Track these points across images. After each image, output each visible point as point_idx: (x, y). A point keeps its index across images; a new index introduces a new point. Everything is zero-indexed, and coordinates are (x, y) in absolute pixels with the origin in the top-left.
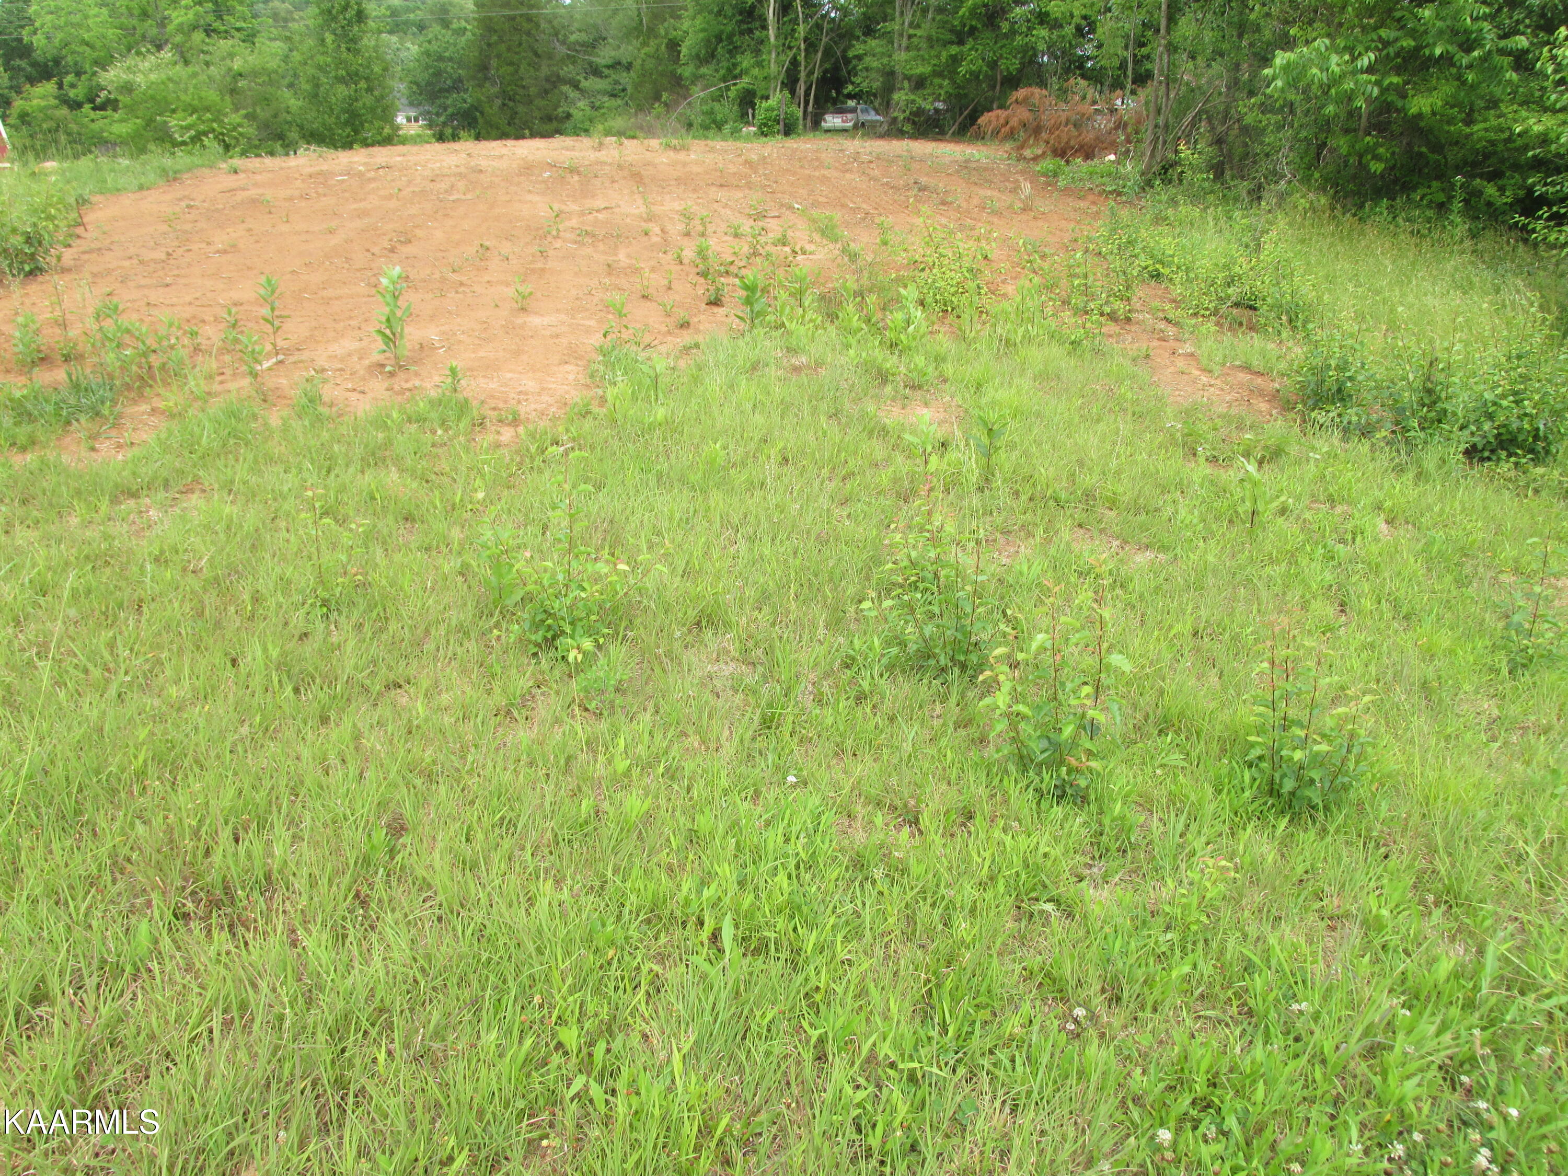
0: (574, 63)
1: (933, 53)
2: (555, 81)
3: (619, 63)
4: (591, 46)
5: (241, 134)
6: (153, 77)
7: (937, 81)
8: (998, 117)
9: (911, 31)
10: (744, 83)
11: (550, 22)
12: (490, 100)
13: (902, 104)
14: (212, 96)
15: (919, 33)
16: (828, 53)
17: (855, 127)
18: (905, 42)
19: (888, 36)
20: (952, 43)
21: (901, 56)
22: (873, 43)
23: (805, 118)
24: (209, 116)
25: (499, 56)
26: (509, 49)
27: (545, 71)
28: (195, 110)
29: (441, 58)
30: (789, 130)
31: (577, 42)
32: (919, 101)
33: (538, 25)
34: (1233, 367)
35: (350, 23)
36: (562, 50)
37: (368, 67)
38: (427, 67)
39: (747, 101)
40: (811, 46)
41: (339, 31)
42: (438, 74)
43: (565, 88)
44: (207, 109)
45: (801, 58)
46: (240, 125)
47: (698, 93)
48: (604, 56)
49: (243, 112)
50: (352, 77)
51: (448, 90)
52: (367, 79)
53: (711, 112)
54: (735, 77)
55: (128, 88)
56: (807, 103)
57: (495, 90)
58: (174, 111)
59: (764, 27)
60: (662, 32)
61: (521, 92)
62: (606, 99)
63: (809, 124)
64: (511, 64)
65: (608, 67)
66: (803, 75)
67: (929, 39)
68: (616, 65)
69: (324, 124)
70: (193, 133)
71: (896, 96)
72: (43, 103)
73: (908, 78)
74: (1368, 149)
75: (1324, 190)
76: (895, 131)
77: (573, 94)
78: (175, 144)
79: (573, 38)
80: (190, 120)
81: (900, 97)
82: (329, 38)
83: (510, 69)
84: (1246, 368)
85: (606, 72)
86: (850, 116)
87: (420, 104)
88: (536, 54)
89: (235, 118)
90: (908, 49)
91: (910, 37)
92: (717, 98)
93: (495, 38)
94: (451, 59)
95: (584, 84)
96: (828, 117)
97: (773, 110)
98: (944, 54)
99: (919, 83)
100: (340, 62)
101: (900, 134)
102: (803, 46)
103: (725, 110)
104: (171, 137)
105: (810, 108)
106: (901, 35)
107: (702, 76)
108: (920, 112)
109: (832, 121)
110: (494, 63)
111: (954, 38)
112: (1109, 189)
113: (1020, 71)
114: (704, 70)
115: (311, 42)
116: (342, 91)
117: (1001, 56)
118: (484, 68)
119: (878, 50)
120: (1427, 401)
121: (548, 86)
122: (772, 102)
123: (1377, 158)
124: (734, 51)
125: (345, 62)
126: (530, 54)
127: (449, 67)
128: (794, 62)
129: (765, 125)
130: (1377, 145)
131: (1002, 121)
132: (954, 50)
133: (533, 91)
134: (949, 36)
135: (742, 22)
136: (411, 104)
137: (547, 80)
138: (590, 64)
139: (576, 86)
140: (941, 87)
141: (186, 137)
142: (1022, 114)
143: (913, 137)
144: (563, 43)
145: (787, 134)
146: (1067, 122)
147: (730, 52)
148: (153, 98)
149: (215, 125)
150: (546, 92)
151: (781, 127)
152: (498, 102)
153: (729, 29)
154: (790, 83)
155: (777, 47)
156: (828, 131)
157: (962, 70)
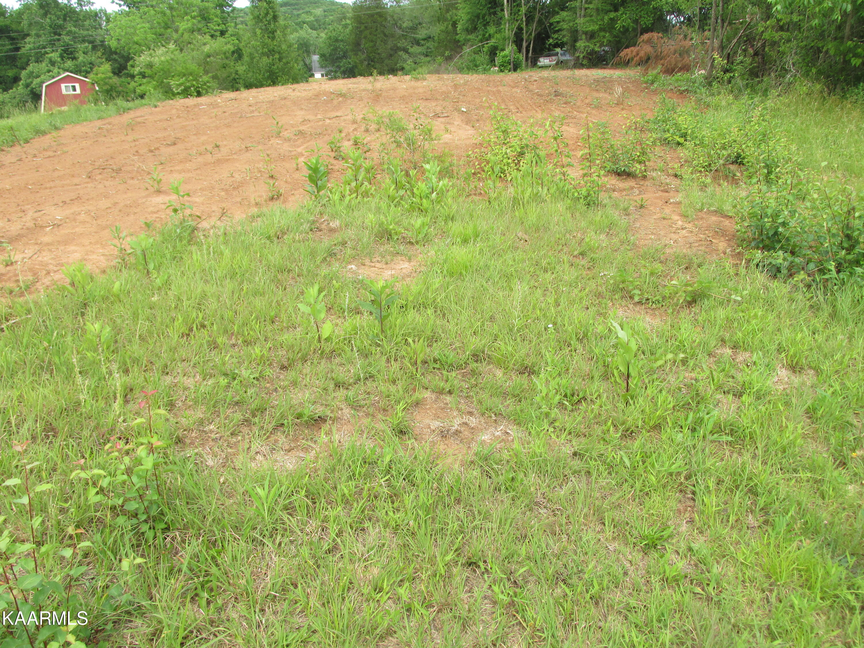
0: (406, 39)
1: (599, 18)
2: (396, 49)
3: (430, 37)
4: (414, 29)
5: (209, 87)
6: (163, 58)
7: (602, 34)
8: (632, 51)
9: (587, 6)
10: (492, 42)
11: (392, 17)
12: (362, 62)
13: (582, 48)
14: (193, 67)
15: (591, 6)
16: (540, 22)
17: (557, 64)
18: (583, 13)
19: (573, 10)
20: (611, 11)
21: (580, 21)
22: (564, 14)
23: (527, 60)
24: (191, 78)
25: (365, 38)
26: (371, 34)
27: (390, 44)
28: (184, 75)
29: (337, 40)
30: (516, 67)
31: (407, 27)
32: (592, 46)
33: (386, 19)
34: (709, 212)
35: (269, 23)
36: (399, 32)
37: (280, 46)
38: (330, 45)
39: (493, 52)
40: (529, 19)
41: (264, 27)
42: (335, 49)
43: (401, 53)
44: (191, 74)
45: (524, 26)
46: (208, 82)
47: (467, 50)
48: (422, 33)
49: (210, 75)
50: (271, 52)
51: (341, 58)
52: (279, 53)
53: (474, 60)
54: (487, 40)
55: (150, 66)
56: (528, 51)
57: (363, 56)
58: (173, 76)
59: (503, 10)
60: (449, 18)
61: (377, 56)
62: (422, 57)
63: (530, 63)
64: (372, 41)
65: (424, 40)
66: (525, 36)
67: (597, 10)
68: (428, 38)
69: (256, 79)
70: (183, 87)
71: (578, 44)
72: (103, 76)
73: (586, 33)
74: (849, 50)
75: (818, 80)
76: (578, 65)
77: (405, 56)
78: (174, 95)
79: (405, 25)
80: (182, 81)
81: (580, 44)
82: (258, 32)
83: (371, 44)
84: (720, 213)
85: (422, 42)
86: (554, 58)
87: (326, 67)
88: (385, 35)
89: (205, 78)
90: (585, 16)
91: (586, 9)
92: (477, 52)
93: (363, 28)
94: (342, 41)
95: (411, 50)
96: (541, 59)
97: (507, 57)
98: (606, 17)
99: (591, 36)
100: (264, 45)
101: (581, 66)
102: (524, 19)
103: (483, 58)
104: (172, 90)
105: (530, 54)
106: (581, 9)
107: (469, 40)
108: (593, 52)
109: (544, 61)
110: (363, 41)
111: (612, 8)
112: (683, 89)
113: (653, 24)
114: (470, 37)
115: (248, 35)
116: (265, 60)
117: (641, 17)
118: (357, 44)
119: (567, 18)
120: (845, 245)
121: (392, 52)
122: (507, 52)
123: (856, 55)
124: (486, 24)
125: (266, 44)
126: (382, 35)
127: (341, 45)
128: (520, 29)
129: (503, 66)
130: (856, 47)
131: (634, 53)
132: (612, 15)
133: (384, 55)
134: (609, 7)
135: (490, 8)
136: (322, 67)
137: (391, 49)
138: (415, 39)
139: (406, 51)
140: (604, 37)
141: (179, 90)
142: (647, 49)
143: (588, 67)
144: (400, 28)
145: (515, 70)
146: (675, 52)
147: (485, 25)
148: (162, 70)
149: (194, 83)
150: (391, 55)
151: (511, 66)
152: (366, 63)
153: (484, 12)
154: (518, 41)
155: (509, 21)
156: (542, 67)
157: (618, 26)
